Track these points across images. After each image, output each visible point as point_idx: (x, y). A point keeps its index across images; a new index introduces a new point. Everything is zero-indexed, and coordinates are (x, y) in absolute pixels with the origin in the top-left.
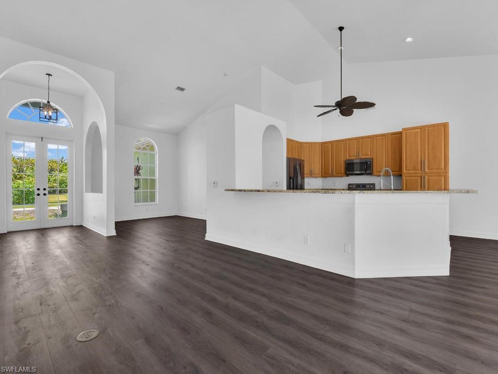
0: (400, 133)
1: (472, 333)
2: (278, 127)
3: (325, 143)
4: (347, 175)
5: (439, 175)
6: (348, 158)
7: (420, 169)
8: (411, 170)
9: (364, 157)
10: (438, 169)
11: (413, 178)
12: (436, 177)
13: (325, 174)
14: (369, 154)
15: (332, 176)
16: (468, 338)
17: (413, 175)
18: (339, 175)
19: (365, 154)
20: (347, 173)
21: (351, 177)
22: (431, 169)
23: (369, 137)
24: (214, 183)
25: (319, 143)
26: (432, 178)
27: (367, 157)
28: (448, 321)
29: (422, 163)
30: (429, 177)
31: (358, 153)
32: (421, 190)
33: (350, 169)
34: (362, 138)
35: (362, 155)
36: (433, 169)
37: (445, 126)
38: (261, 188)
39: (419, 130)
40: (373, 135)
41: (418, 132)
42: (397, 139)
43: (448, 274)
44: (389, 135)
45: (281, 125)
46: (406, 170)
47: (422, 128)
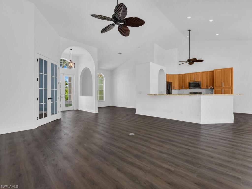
0: (213, 71)
1: (240, 134)
2: (163, 70)
3: (180, 75)
4: (190, 88)
5: (229, 88)
6: (190, 81)
7: (221, 86)
8: (217, 86)
9: (197, 81)
10: (229, 86)
11: (218, 90)
12: (228, 89)
13: (179, 88)
14: (199, 79)
15: (183, 89)
16: (240, 135)
17: (218, 88)
18: (186, 88)
19: (198, 80)
20: (190, 87)
21: (191, 89)
22: (226, 86)
23: (199, 73)
24: (140, 92)
25: (177, 75)
26: (226, 89)
27: (198, 81)
28: (233, 132)
29: (222, 84)
30: (225, 89)
31: (194, 79)
32: (222, 94)
33: (190, 86)
34: (196, 73)
35: (196, 80)
36: (227, 86)
37: (232, 69)
38: (158, 94)
39: (221, 70)
40: (201, 72)
41: (220, 71)
42: (212, 73)
43: (233, 123)
44: (208, 72)
45: (164, 69)
46: (215, 86)
47: (222, 70)
